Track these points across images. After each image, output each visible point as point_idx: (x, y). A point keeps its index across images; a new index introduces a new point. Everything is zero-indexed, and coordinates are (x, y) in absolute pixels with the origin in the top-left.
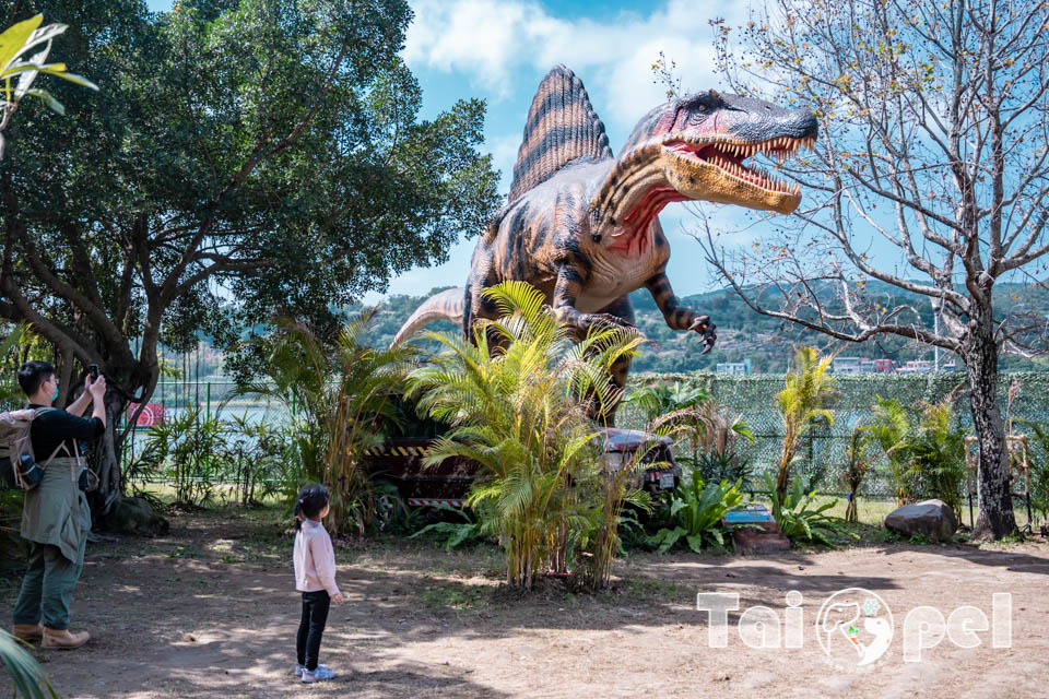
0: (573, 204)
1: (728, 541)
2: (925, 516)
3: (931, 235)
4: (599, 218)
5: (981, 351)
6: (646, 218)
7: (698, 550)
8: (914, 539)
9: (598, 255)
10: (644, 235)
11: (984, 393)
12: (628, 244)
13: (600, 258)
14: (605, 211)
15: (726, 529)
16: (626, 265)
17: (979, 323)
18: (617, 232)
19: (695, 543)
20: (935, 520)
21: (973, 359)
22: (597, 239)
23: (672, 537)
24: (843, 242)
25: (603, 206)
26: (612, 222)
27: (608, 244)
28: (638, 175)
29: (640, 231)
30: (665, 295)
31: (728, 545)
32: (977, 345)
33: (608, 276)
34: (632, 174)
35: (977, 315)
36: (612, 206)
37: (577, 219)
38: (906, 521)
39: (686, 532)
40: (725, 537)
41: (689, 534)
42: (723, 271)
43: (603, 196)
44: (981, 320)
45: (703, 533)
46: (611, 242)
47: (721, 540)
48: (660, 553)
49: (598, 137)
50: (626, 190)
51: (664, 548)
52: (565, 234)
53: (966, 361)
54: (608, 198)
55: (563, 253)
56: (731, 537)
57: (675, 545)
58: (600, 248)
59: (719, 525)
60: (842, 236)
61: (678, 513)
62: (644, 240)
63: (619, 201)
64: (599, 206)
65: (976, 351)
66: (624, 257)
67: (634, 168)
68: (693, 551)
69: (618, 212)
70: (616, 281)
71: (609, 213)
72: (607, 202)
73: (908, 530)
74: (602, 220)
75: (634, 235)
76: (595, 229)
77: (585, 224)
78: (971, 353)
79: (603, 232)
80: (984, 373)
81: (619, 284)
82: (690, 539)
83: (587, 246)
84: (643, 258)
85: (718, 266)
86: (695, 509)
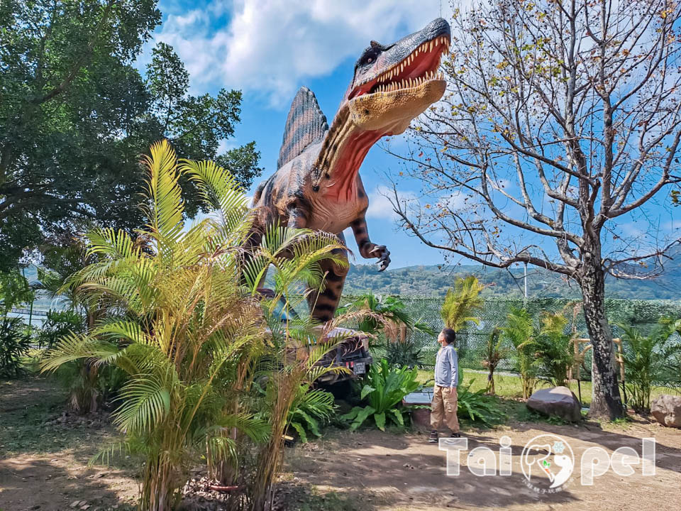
0: (301, 166)
1: (407, 419)
2: (561, 402)
3: (553, 193)
4: (318, 175)
5: (593, 276)
6: (350, 170)
7: (383, 429)
8: (552, 420)
9: (317, 201)
10: (349, 187)
11: (595, 307)
12: (338, 193)
13: (319, 203)
14: (322, 170)
15: (405, 409)
16: (337, 209)
17: (592, 255)
18: (330, 184)
19: (380, 420)
20: (569, 405)
21: (587, 282)
22: (316, 189)
23: (362, 415)
24: (488, 200)
25: (321, 166)
26: (327, 176)
27: (324, 193)
28: (341, 133)
29: (347, 182)
30: (363, 236)
31: (407, 423)
32: (590, 271)
33: (324, 216)
34: (338, 134)
35: (591, 249)
36: (327, 164)
37: (303, 175)
38: (544, 405)
39: (373, 411)
40: (404, 415)
41: (376, 413)
42: (405, 218)
43: (321, 158)
44: (594, 253)
45: (387, 412)
46: (326, 191)
47: (401, 420)
48: (351, 431)
49: (322, 125)
50: (335, 148)
51: (355, 426)
52: (295, 187)
53: (581, 284)
54: (324, 159)
55: (293, 199)
56: (409, 416)
57: (364, 422)
58: (318, 196)
59: (400, 405)
60: (487, 197)
61: (367, 396)
62: (349, 191)
63: (331, 159)
64: (318, 165)
65: (590, 275)
66: (335, 202)
67: (338, 129)
68: (379, 429)
69: (331, 168)
70: (330, 220)
71: (325, 170)
72: (323, 162)
73: (546, 412)
74: (320, 176)
75: (342, 185)
76: (315, 182)
77: (308, 178)
78: (585, 278)
79: (320, 184)
80: (596, 292)
81: (332, 223)
82: (377, 417)
83: (308, 193)
84: (349, 204)
85: (402, 215)
86: (381, 392)
